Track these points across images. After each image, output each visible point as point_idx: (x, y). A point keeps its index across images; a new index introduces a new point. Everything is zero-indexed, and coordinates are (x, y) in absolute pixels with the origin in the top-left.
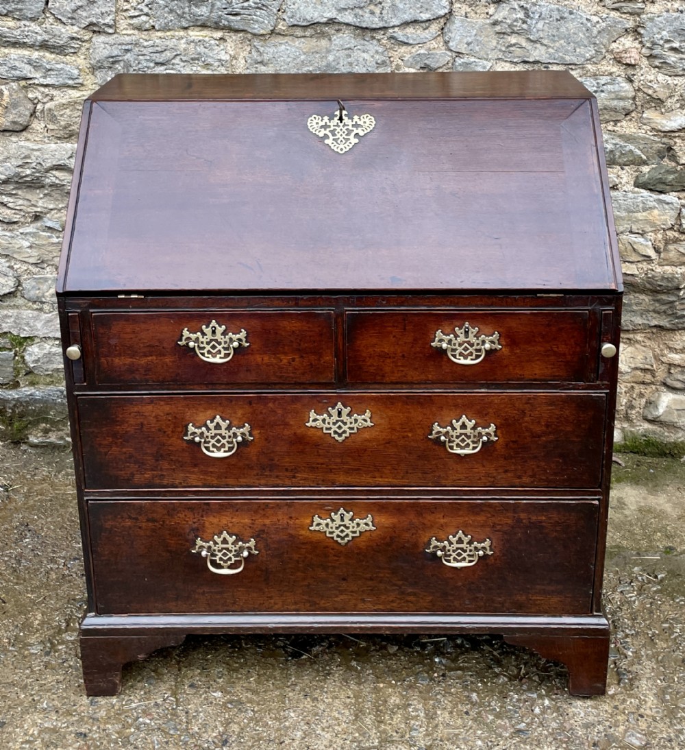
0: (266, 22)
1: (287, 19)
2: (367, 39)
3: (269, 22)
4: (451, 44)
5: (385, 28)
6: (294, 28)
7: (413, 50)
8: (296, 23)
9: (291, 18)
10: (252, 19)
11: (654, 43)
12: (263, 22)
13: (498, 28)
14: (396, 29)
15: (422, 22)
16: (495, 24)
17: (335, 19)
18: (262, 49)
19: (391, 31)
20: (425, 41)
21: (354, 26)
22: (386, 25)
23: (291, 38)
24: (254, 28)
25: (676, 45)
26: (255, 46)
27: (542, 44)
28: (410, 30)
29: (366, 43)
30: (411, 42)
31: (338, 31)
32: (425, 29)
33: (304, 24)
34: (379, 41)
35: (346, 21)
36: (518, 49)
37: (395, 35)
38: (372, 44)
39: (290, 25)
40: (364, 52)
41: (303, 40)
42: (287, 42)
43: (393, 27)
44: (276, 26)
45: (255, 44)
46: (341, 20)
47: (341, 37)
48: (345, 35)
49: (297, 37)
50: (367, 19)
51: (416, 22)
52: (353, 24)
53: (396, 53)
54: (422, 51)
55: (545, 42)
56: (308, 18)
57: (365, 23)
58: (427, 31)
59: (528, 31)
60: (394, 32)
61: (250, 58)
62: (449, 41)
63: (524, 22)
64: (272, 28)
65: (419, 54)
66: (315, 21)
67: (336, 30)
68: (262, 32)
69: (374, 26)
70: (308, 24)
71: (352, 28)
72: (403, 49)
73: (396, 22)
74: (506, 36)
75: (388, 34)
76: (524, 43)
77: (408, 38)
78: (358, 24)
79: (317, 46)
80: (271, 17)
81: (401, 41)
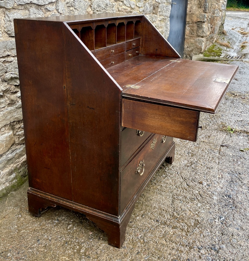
0: (11, 3)
1: (17, 2)
2: (39, 9)
3: (12, 3)
4: (59, 10)
5: (44, 5)
6: (19, 6)
7: (51, 13)
8: (20, 3)
9: (19, 1)
10: (7, 2)
11: (94, 9)
12: (10, 3)
13: (68, 5)
14: (47, 5)
15: (53, 3)
16: (67, 4)
17: (32, 2)
18: (9, 15)
19: (46, 6)
20: (54, 9)
21: (36, 4)
22: (45, 4)
23: (17, 10)
24: (8, 6)
25: (98, 9)
26: (7, 14)
27: (77, 10)
28: (50, 6)
29: (39, 11)
30: (51, 10)
31: (31, 7)
32: (53, 5)
33: (23, 4)
34: (42, 10)
35: (35, 2)
36: (73, 12)
37: (47, 7)
38: (41, 11)
39: (18, 4)
40: (39, 14)
41: (21, 11)
42: (17, 12)
43: (47, 4)
44: (14, 5)
45: (7, 13)
46: (33, 2)
47: (32, 9)
48: (33, 8)
49: (19, 10)
50: (40, 2)
51: (52, 3)
52: (37, 4)
53: (46, 15)
54: (53, 13)
55: (78, 9)
56: (25, 1)
57: (40, 3)
58: (53, 6)
59: (75, 5)
60: (47, 6)
61: (6, 19)
62: (58, 10)
63: (74, 3)
64: (13, 6)
65: (53, 15)
66: (26, 3)
67: (30, 6)
68: (10, 8)
69: (42, 4)
70: (24, 4)
71: (36, 5)
72: (48, 13)
73: (47, 3)
74: (70, 8)
75: (45, 8)
76: (74, 10)
77: (50, 9)
78: (38, 4)
79: (25, 13)
80: (13, 1)
81: (48, 10)
